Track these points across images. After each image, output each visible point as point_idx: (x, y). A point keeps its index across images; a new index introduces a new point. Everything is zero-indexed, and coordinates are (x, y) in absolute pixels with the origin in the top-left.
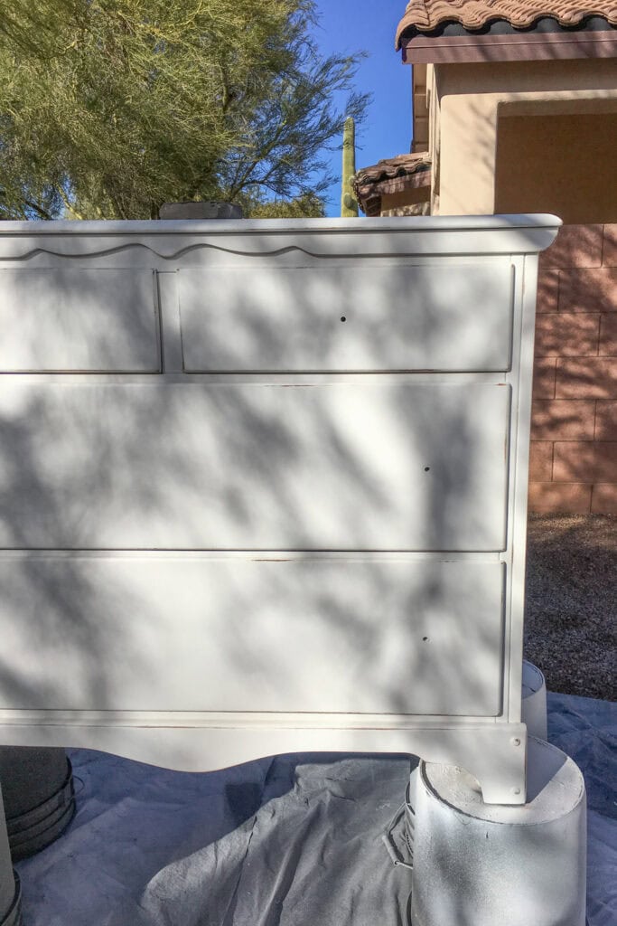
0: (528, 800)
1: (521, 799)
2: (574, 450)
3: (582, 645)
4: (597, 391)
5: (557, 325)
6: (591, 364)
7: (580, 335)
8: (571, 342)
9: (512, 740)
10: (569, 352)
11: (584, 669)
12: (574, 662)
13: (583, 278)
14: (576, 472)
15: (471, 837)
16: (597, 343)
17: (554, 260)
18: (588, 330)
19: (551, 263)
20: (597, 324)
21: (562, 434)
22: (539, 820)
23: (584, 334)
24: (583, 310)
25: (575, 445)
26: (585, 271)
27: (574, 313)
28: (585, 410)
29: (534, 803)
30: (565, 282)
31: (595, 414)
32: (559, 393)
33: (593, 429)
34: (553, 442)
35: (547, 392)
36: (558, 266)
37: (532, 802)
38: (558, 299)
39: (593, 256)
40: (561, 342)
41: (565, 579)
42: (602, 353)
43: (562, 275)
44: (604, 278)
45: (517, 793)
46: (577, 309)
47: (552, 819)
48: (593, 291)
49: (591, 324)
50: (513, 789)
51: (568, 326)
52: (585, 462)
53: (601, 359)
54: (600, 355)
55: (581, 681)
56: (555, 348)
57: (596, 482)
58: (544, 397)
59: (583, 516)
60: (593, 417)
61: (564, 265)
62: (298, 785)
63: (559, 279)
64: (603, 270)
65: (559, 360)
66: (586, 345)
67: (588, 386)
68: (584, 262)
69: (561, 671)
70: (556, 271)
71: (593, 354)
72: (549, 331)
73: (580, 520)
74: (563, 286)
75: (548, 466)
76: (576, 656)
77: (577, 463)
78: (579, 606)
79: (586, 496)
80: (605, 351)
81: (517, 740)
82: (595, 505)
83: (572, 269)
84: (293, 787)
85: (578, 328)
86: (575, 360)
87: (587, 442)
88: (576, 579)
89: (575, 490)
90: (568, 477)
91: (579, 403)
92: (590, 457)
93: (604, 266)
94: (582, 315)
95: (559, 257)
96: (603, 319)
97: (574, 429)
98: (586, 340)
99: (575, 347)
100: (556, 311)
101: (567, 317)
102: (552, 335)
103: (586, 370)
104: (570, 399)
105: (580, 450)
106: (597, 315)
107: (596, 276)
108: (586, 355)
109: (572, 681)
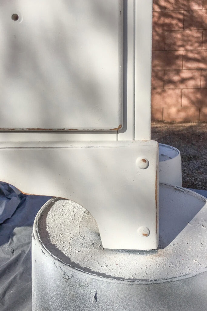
0: (162, 245)
1: (151, 243)
2: (192, 93)
3: (199, 168)
4: (202, 65)
5: (183, 35)
6: (199, 53)
7: (194, 40)
8: (190, 43)
9: (138, 160)
10: (189, 47)
11: (201, 177)
12: (195, 174)
13: (195, 14)
14: (192, 103)
15: (75, 299)
16: (201, 43)
17: (182, 6)
18: (198, 38)
19: (180, 8)
20: (201, 34)
21: (186, 86)
22: (177, 273)
23: (196, 40)
24: (195, 28)
25: (192, 90)
26: (196, 11)
27: (191, 30)
28: (197, 74)
29: (169, 248)
30: (187, 16)
31: (201, 76)
32: (185, 67)
33: (200, 83)
34: (182, 89)
35: (179, 66)
36: (183, 9)
37: (167, 247)
38: (184, 24)
39: (199, 5)
40: (185, 43)
41: (188, 142)
42: (204, 48)
43: (186, 13)
44: (204, 14)
45: (146, 235)
46: (192, 28)
47: (194, 273)
48: (199, 20)
49: (199, 35)
50: (141, 229)
51: (188, 36)
52: (197, 98)
53: (203, 50)
54: (202, 49)
55: (200, 183)
56: (183, 46)
57: (202, 107)
58: (178, 69)
59: (196, 122)
60: (200, 77)
61: (186, 9)
62: (12, 240)
63: (184, 15)
64: (204, 10)
65: (184, 52)
66: (196, 45)
67: (198, 63)
68: (195, 7)
69: (188, 179)
70: (182, 12)
71: (200, 49)
72: (179, 38)
73: (195, 124)
74: (186, 18)
75: (180, 100)
76: (197, 172)
77: (193, 98)
78: (196, 152)
79: (197, 113)
80: (205, 47)
81: (144, 160)
82: (201, 117)
83: (190, 10)
84: (8, 242)
85: (193, 36)
86: (191, 51)
87: (198, 89)
88: (194, 142)
89: (192, 111)
90: (189, 105)
91: (193, 71)
92: (199, 96)
93: (204, 9)
94: (194, 31)
95: (184, 5)
96: (204, 32)
97: (191, 83)
98: (196, 42)
99: (191, 45)
100: (183, 29)
101: (188, 32)
102: (181, 40)
103: (196, 56)
104: (189, 69)
105: (194, 93)
106: (201, 31)
107: (200, 13)
108: (197, 49)
109: (195, 183)
